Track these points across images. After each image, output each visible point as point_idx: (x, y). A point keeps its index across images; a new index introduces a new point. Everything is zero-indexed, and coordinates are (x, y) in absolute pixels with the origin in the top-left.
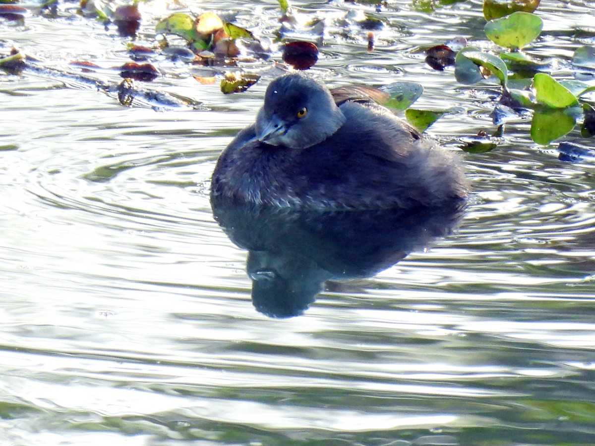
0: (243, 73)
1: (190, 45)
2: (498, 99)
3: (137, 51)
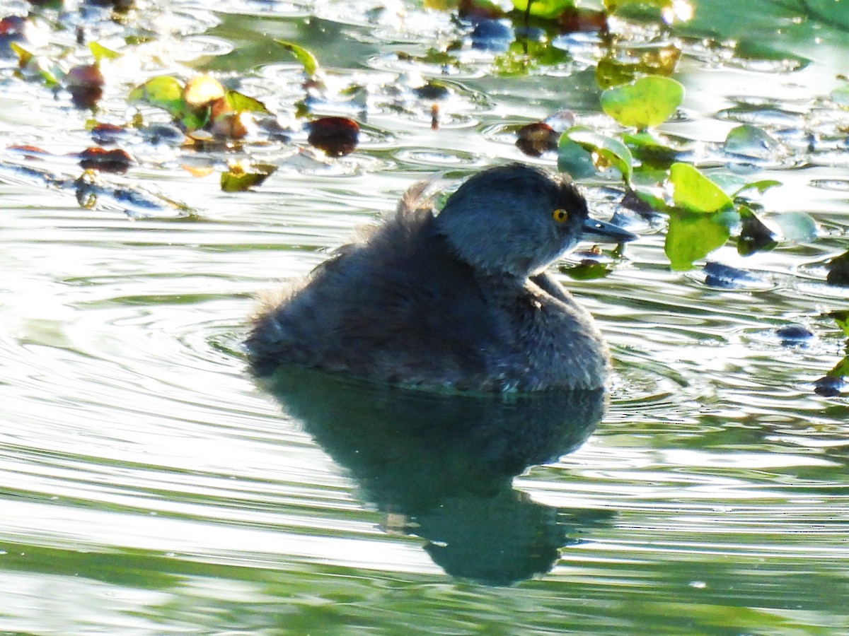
0: (253, 163)
1: (177, 121)
2: (619, 200)
3: (102, 131)
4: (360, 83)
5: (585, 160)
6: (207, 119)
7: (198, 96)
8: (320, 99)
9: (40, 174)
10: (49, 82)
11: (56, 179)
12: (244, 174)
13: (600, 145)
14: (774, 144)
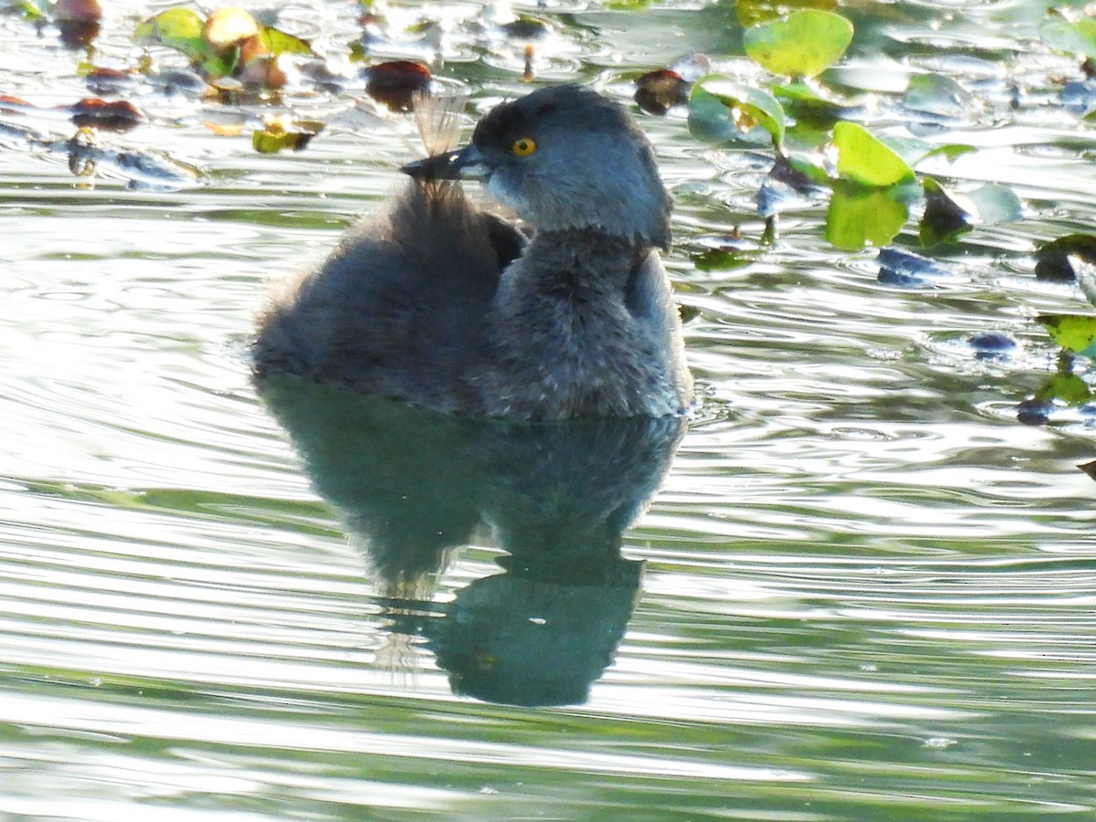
0: (296, 119)
1: (196, 65)
2: (768, 169)
3: (100, 77)
4: (431, 18)
5: (723, 118)
6: (235, 63)
7: (223, 34)
8: (381, 38)
9: (22, 133)
10: (30, 14)
11: (43, 139)
12: (285, 134)
13: (742, 97)
14: (967, 97)
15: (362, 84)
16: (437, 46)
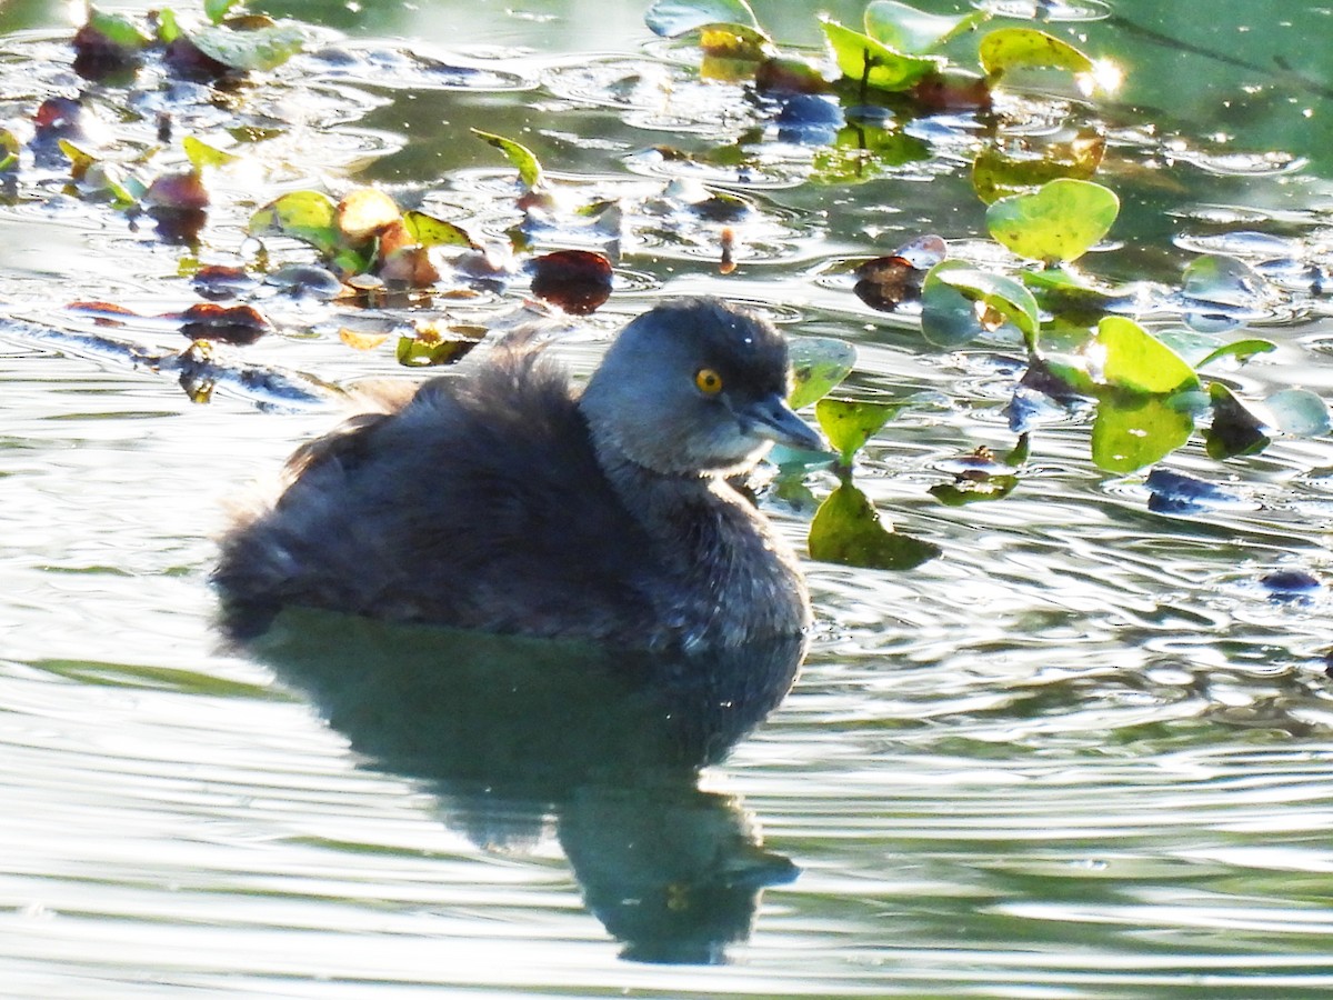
1: (326, 260)
3: (211, 277)
5: (964, 313)
6: (374, 257)
7: (357, 221)
8: (547, 223)
9: (124, 348)
10: (120, 201)
11: (149, 355)
12: (441, 343)
13: (988, 289)
15: (528, 279)
16: (616, 232)
